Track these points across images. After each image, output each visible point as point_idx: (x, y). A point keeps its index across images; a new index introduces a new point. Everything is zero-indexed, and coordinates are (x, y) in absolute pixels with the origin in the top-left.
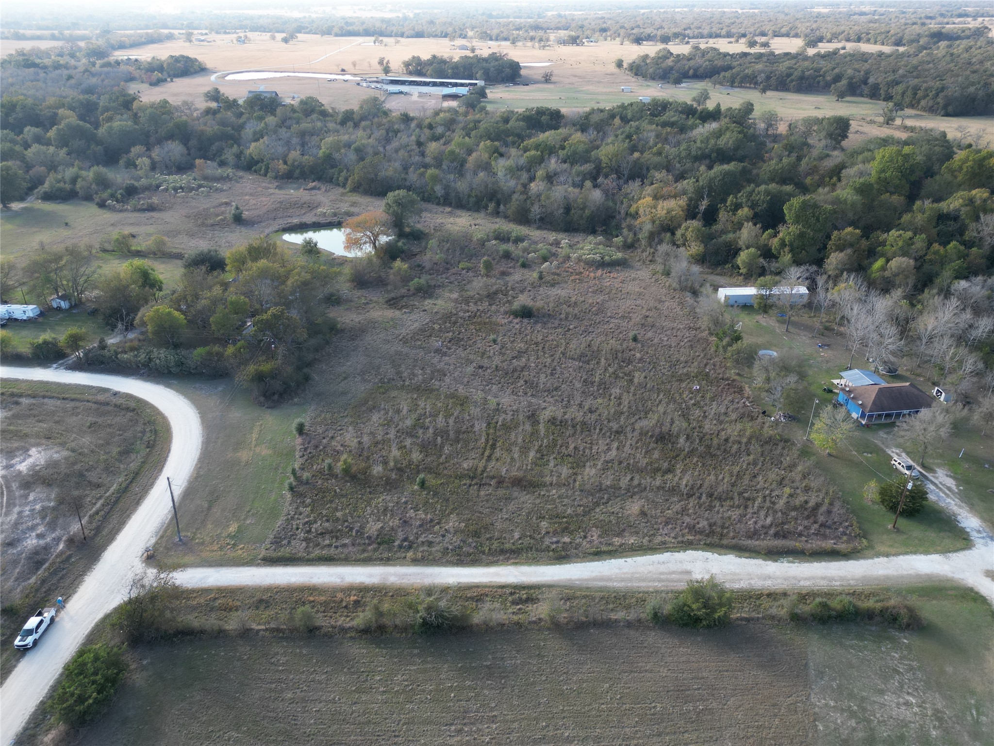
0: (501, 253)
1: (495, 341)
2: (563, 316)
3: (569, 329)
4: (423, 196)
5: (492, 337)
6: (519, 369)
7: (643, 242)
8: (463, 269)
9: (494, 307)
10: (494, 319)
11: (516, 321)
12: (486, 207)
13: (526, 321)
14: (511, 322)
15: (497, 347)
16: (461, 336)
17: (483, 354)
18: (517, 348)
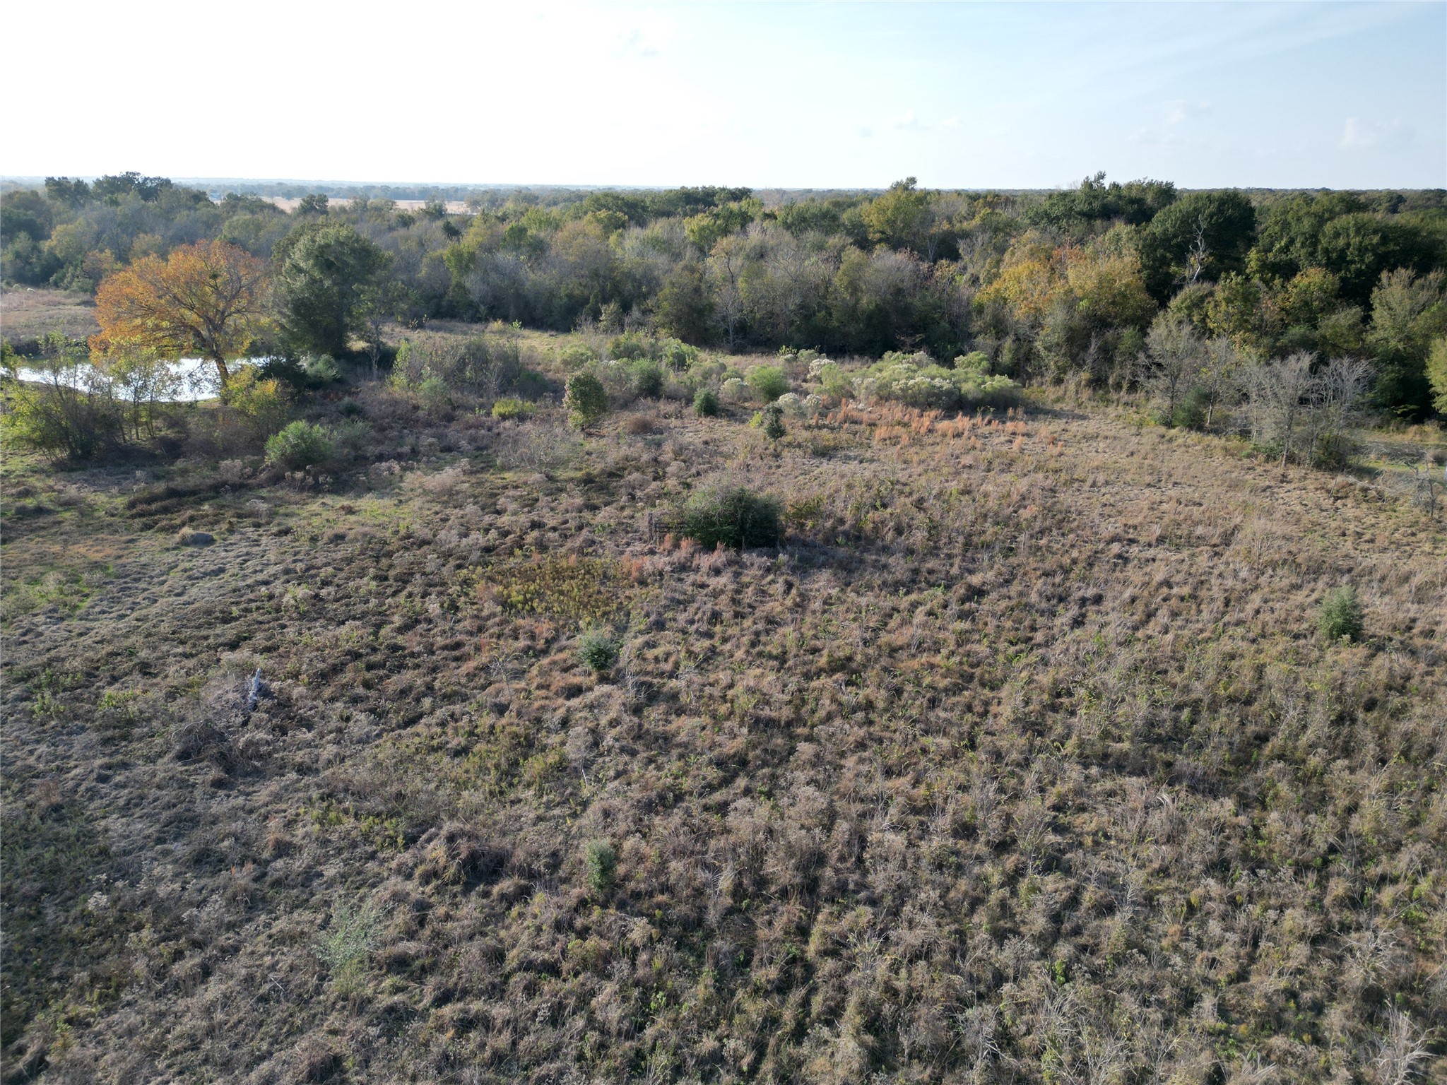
0: (635, 382)
1: (603, 659)
2: (918, 537)
3: (977, 593)
4: (439, 306)
5: (590, 636)
6: (779, 869)
7: (1052, 362)
8: (504, 417)
9: (605, 515)
10: (605, 558)
11: (706, 561)
12: (596, 316)
13: (755, 560)
14: (683, 568)
15: (618, 698)
16: (412, 641)
17: (527, 745)
18: (745, 703)
